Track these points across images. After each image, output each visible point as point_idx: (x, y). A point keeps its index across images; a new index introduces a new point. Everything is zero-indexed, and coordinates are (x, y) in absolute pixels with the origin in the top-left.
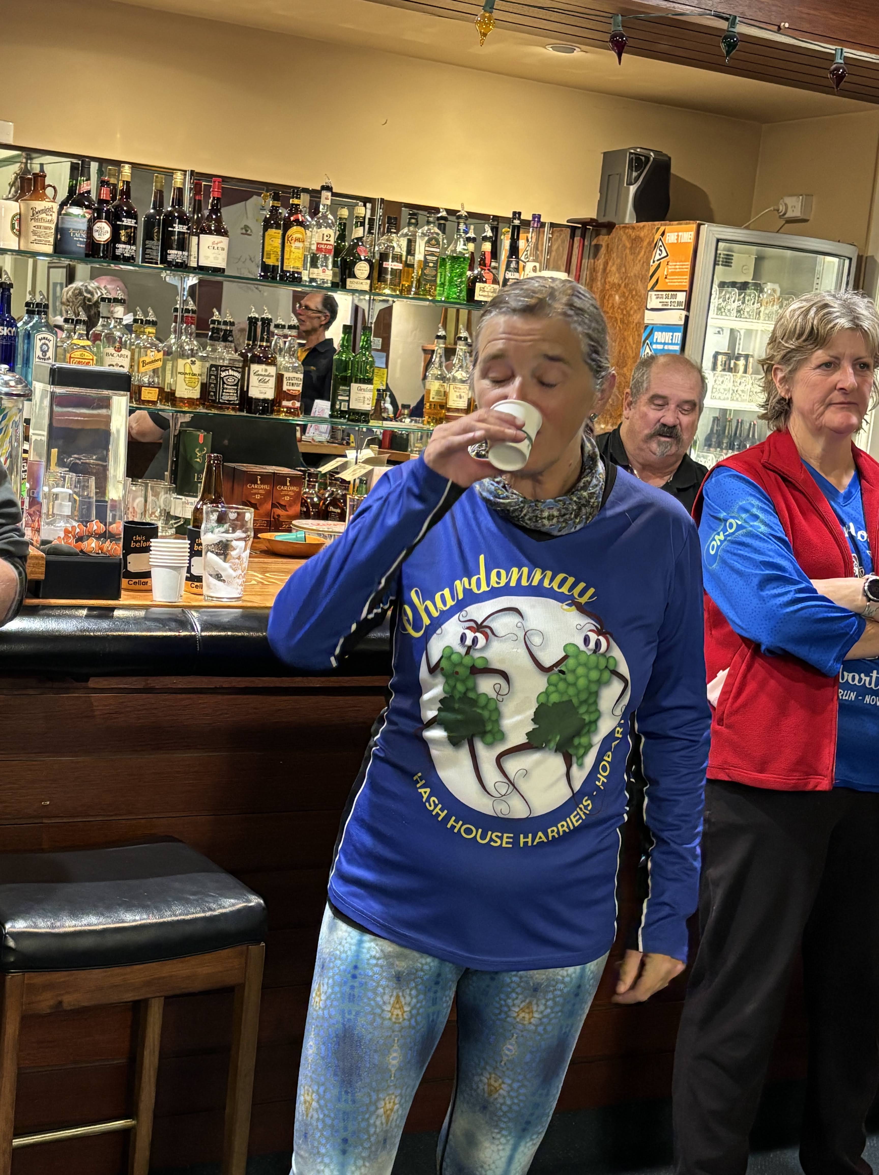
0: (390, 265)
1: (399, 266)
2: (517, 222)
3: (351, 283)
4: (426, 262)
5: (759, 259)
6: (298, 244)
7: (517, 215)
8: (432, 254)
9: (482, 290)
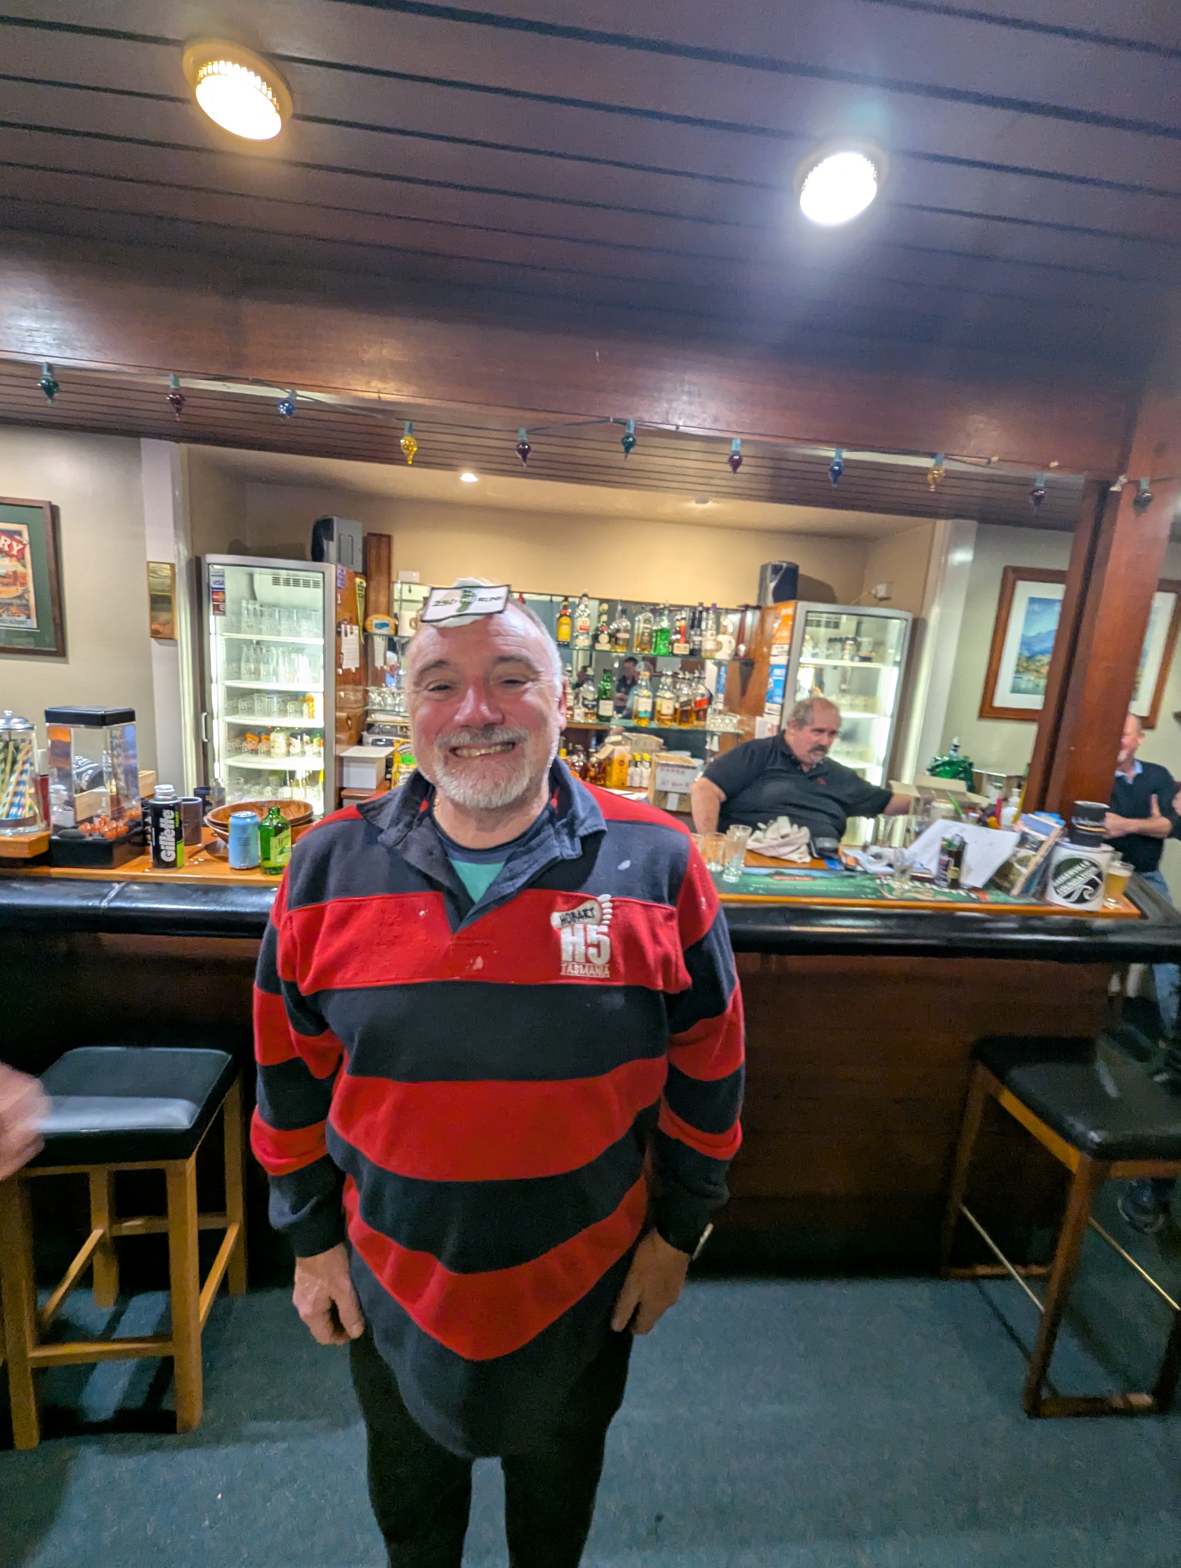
0: (622, 635)
1: (627, 636)
2: (700, 609)
3: (598, 647)
4: (643, 633)
5: (859, 624)
6: (565, 627)
7: (701, 604)
8: (647, 628)
9: (678, 647)
